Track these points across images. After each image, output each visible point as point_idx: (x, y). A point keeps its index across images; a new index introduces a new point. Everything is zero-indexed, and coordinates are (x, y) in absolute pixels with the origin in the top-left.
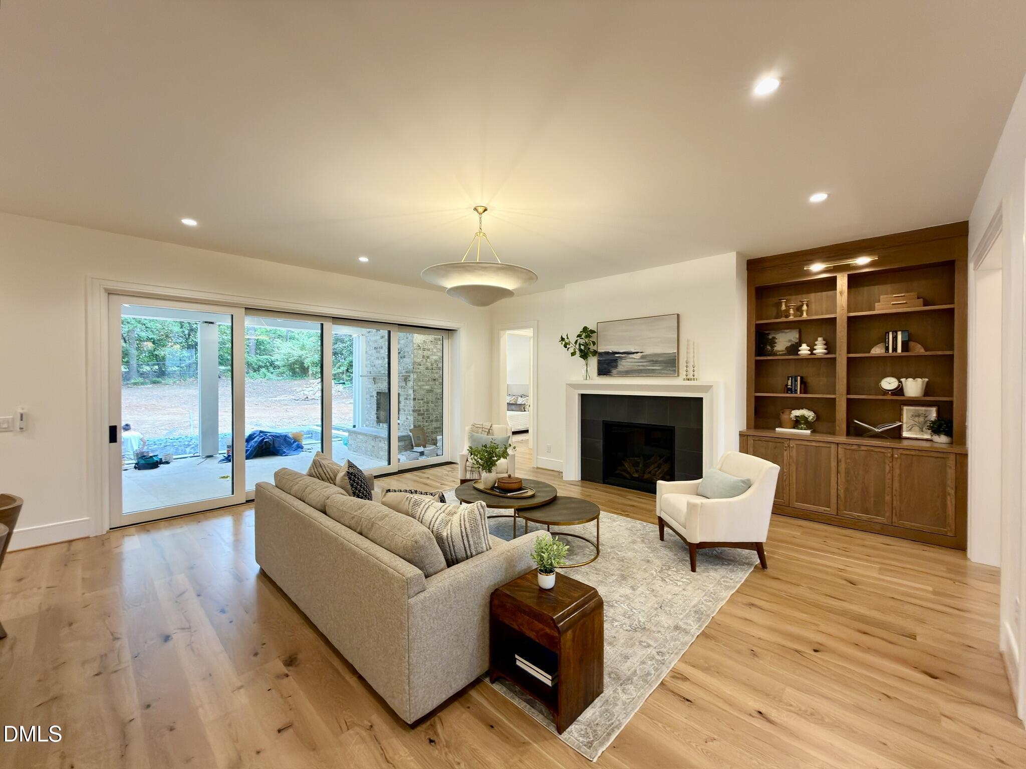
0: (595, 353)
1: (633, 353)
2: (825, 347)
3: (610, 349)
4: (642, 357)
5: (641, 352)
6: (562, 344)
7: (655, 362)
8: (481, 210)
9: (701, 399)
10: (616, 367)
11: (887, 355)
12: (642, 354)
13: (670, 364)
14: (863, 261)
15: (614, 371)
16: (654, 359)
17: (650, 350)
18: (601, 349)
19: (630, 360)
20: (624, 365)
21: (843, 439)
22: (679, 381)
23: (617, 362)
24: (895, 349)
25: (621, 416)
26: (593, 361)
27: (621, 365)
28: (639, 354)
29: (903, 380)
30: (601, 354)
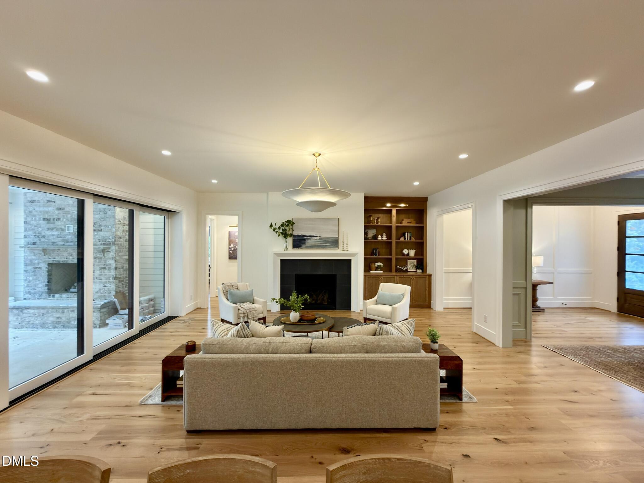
0: (291, 235)
1: (315, 236)
2: (386, 237)
3: (301, 233)
4: (320, 239)
5: (319, 236)
6: (271, 229)
7: (327, 242)
8: (317, 155)
9: (350, 260)
10: (304, 243)
11: (405, 241)
12: (320, 237)
13: (334, 243)
14: (402, 205)
15: (303, 246)
16: (326, 240)
17: (324, 235)
18: (295, 233)
19: (314, 240)
20: (309, 242)
22: (338, 251)
23: (305, 241)
24: (408, 239)
25: (307, 271)
26: (290, 240)
27: (308, 243)
28: (318, 237)
29: (409, 250)
30: (294, 236)
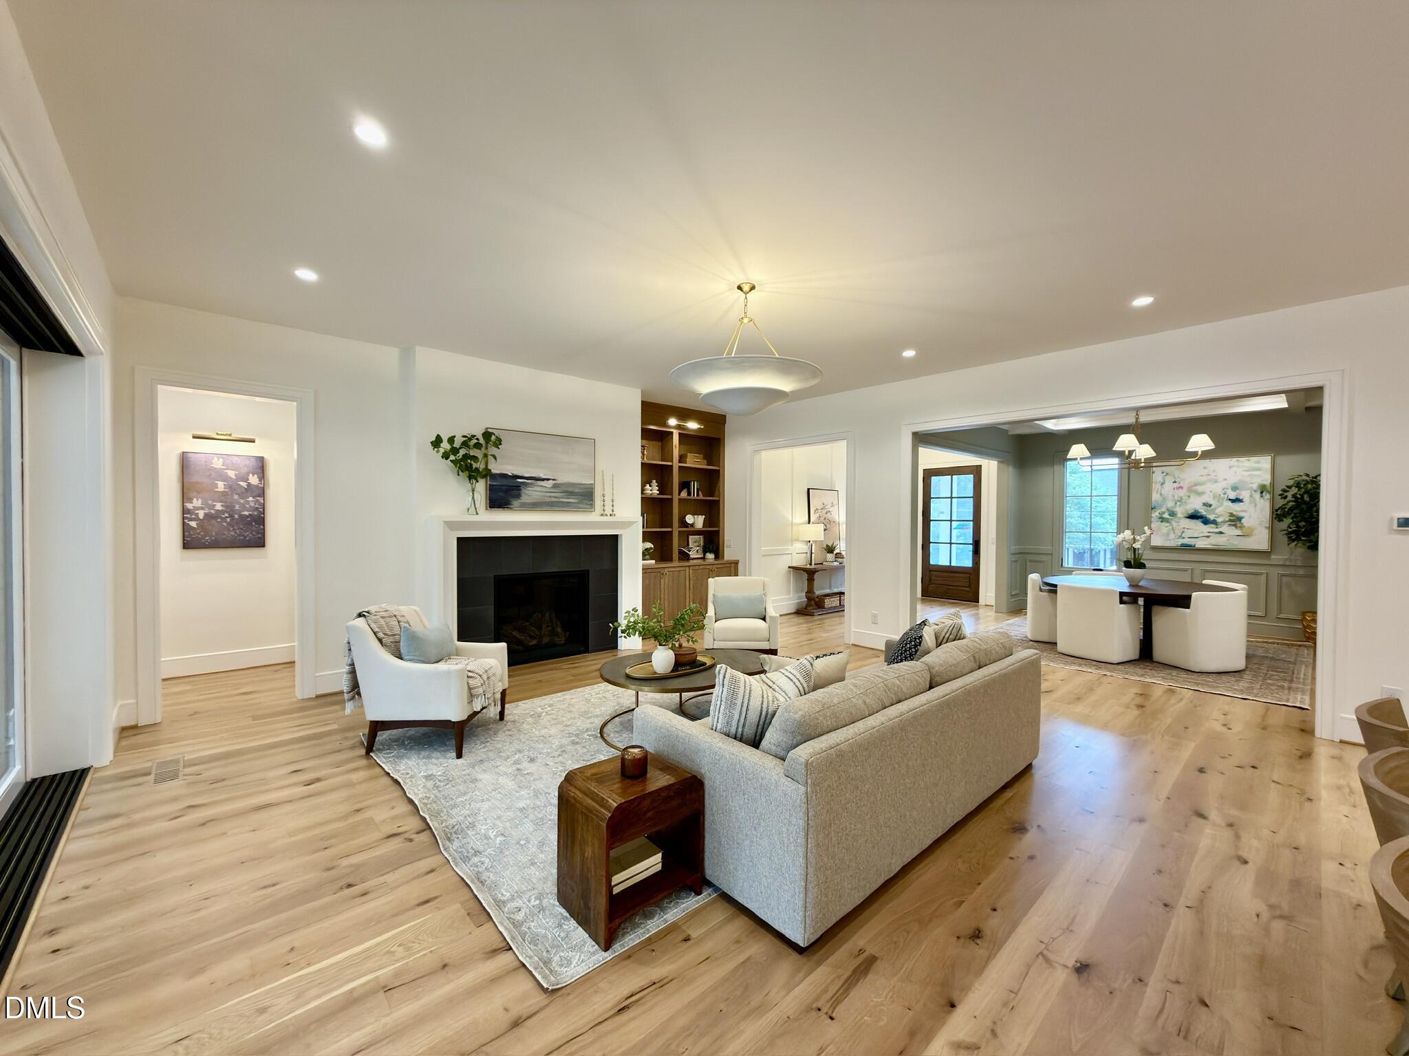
0: (487, 474)
1: (543, 480)
2: (657, 488)
3: (509, 470)
4: (555, 486)
5: (553, 480)
6: (438, 452)
7: (570, 494)
8: (746, 288)
9: (615, 538)
10: (518, 496)
11: (689, 497)
12: (554, 482)
13: (584, 497)
14: (693, 425)
15: (516, 503)
16: (570, 489)
17: (563, 478)
18: (496, 468)
19: (539, 489)
20: (531, 493)
21: (676, 563)
22: (593, 517)
23: (520, 490)
24: (694, 495)
25: (524, 566)
26: (481, 486)
27: (526, 494)
28: (550, 482)
29: (696, 516)
30: (494, 476)
